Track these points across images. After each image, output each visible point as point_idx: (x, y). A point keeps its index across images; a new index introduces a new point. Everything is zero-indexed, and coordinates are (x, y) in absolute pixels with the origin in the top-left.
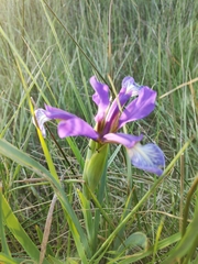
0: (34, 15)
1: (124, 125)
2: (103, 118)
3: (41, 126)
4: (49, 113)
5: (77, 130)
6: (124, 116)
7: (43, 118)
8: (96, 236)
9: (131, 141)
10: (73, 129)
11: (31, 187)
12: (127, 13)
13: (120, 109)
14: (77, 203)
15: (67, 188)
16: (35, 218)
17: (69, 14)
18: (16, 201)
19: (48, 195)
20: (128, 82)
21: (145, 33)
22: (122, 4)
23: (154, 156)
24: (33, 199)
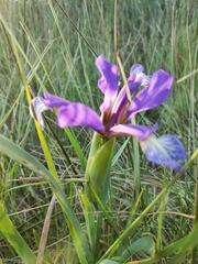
0: (36, 15)
1: (132, 116)
2: (110, 109)
3: (39, 116)
4: (48, 102)
5: (81, 118)
6: (133, 105)
7: (42, 107)
8: (98, 240)
9: (144, 132)
10: (76, 115)
11: (29, 187)
12: (130, 14)
13: (129, 97)
14: (79, 206)
15: (67, 190)
16: (33, 221)
17: (71, 14)
18: (13, 203)
19: (47, 197)
20: (137, 69)
21: (148, 33)
22: (124, 5)
23: (172, 149)
24: (32, 201)
